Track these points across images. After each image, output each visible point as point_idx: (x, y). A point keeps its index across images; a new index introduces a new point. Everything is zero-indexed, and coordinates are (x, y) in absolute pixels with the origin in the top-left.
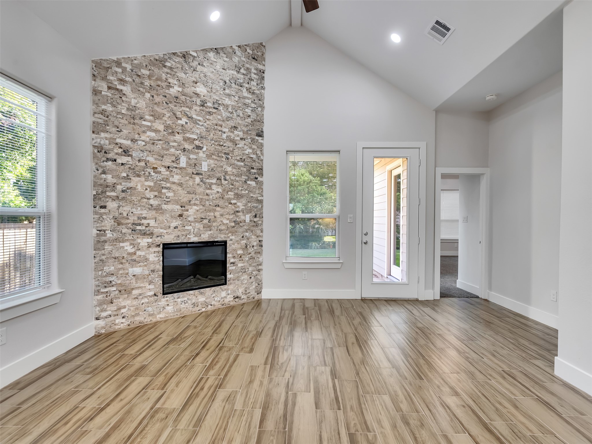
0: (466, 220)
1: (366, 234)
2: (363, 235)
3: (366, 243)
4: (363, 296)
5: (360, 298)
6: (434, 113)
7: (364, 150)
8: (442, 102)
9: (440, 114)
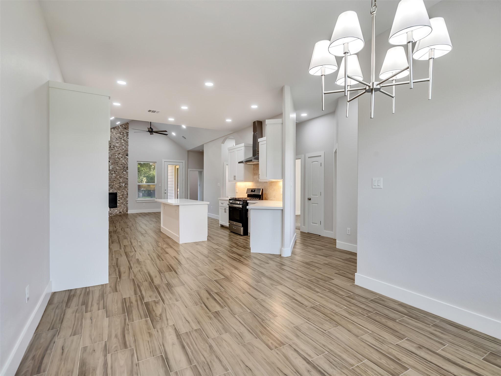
2: (165, 191)
3: (165, 193)
6: (187, 152)
7: (165, 162)
8: (189, 150)
9: (189, 151)
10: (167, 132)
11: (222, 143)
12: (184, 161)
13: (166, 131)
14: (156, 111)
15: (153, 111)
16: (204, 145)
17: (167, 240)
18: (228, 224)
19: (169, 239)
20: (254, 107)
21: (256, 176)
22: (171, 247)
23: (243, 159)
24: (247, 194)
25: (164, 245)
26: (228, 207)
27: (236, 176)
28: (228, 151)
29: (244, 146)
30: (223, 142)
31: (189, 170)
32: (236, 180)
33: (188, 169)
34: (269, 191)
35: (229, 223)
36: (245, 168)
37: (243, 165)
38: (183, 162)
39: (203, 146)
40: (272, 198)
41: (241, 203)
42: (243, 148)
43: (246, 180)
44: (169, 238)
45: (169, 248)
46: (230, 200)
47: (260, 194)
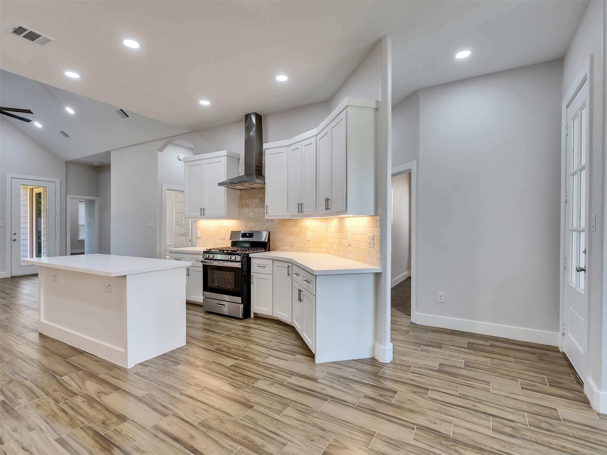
0: (89, 225)
1: (15, 234)
2: (12, 235)
3: (14, 240)
4: (12, 275)
5: (10, 277)
6: (65, 163)
7: (12, 179)
8: (70, 159)
9: (69, 163)
10: (33, 113)
11: (158, 151)
12: (58, 181)
13: (29, 112)
14: (40, 36)
15: (31, 32)
16: (111, 152)
17: (76, 359)
18: (202, 298)
19: (81, 356)
20: (282, 78)
21: (247, 209)
22: (117, 389)
23: (224, 179)
24: (231, 241)
25: (84, 382)
26: (202, 266)
27: (206, 208)
28: (184, 162)
29: (227, 156)
30: (161, 149)
31: (69, 196)
32: (206, 216)
33: (67, 195)
34: (278, 235)
35: (203, 296)
36: (228, 195)
37: (225, 188)
38: (55, 182)
39: (108, 154)
40: (284, 248)
41: (238, 258)
42: (224, 160)
43: (228, 217)
44: (81, 352)
45: (112, 393)
46: (205, 252)
47: (267, 241)
